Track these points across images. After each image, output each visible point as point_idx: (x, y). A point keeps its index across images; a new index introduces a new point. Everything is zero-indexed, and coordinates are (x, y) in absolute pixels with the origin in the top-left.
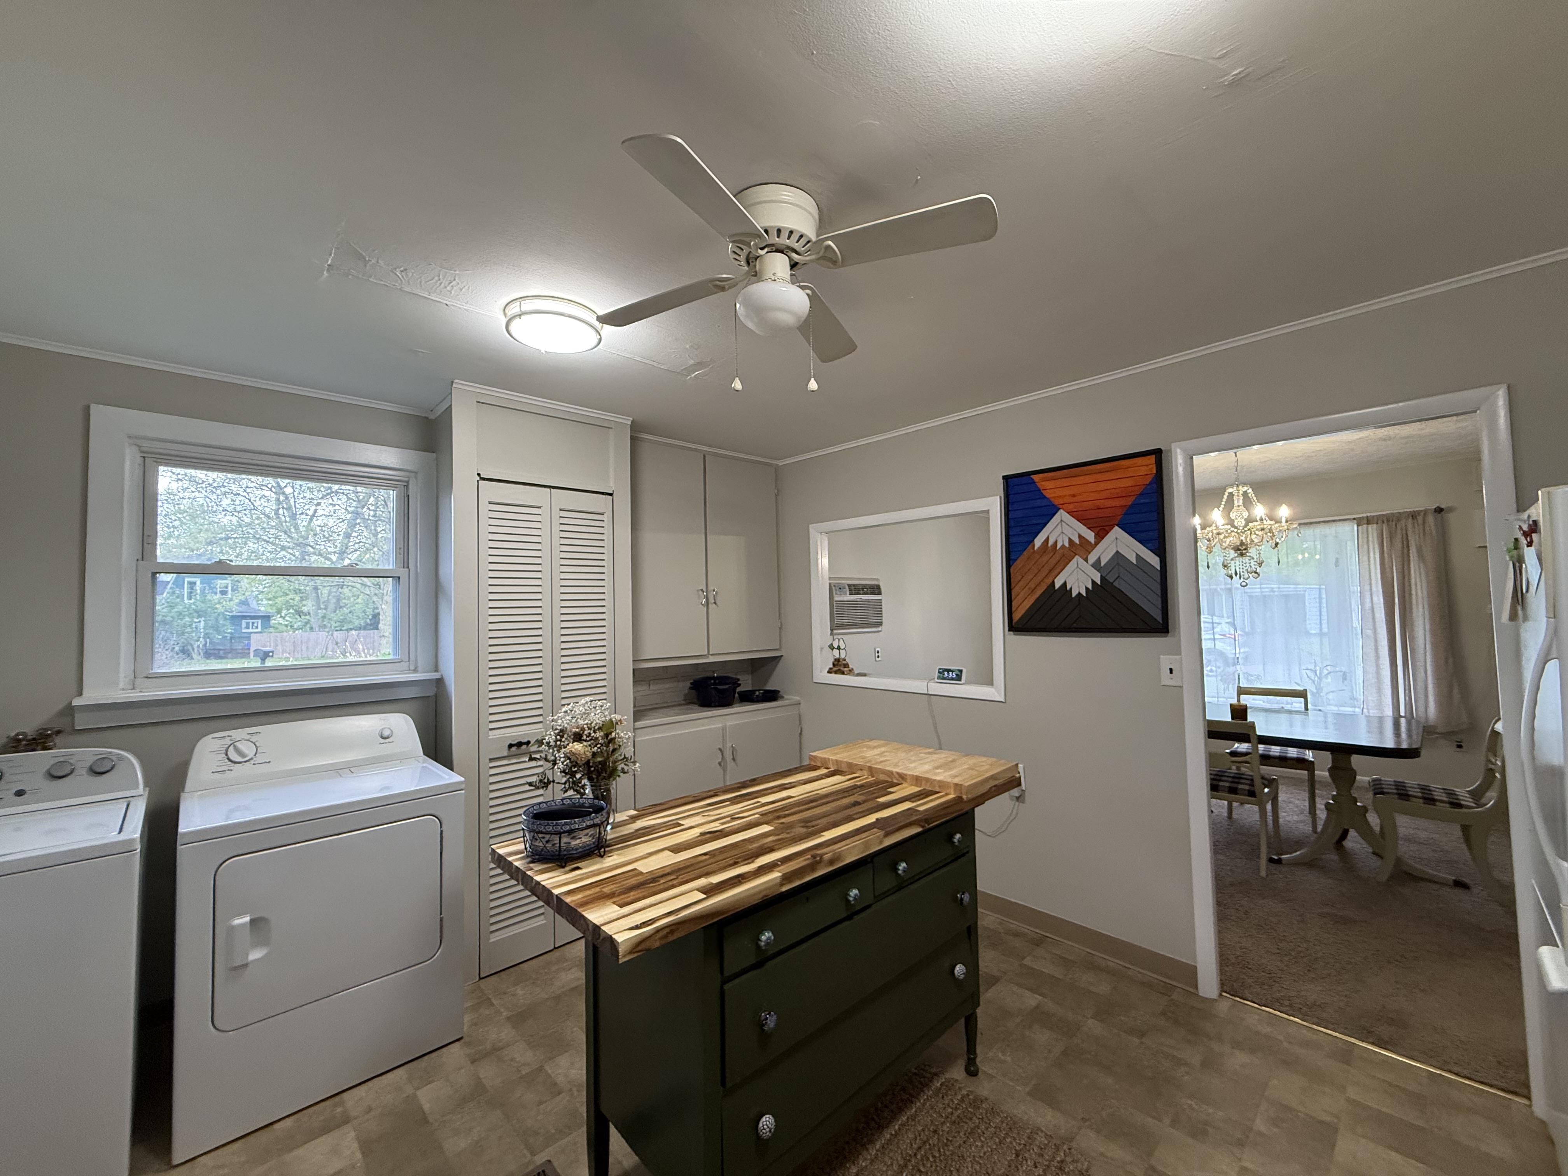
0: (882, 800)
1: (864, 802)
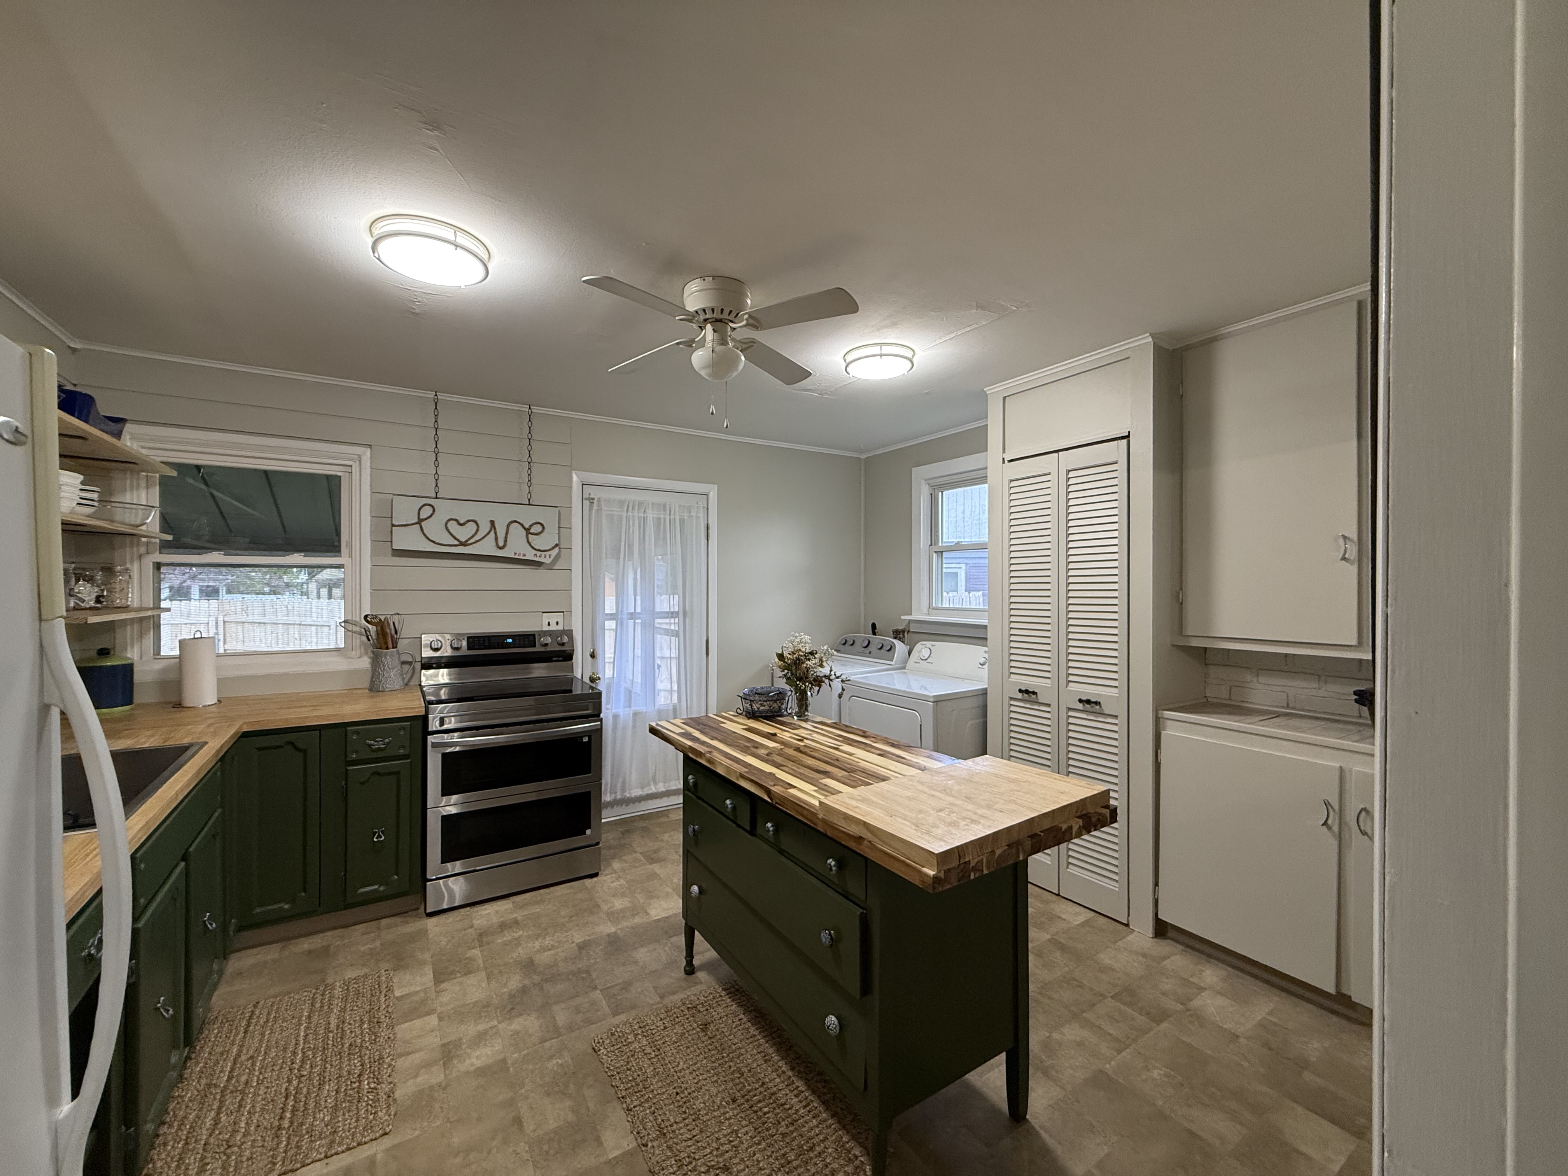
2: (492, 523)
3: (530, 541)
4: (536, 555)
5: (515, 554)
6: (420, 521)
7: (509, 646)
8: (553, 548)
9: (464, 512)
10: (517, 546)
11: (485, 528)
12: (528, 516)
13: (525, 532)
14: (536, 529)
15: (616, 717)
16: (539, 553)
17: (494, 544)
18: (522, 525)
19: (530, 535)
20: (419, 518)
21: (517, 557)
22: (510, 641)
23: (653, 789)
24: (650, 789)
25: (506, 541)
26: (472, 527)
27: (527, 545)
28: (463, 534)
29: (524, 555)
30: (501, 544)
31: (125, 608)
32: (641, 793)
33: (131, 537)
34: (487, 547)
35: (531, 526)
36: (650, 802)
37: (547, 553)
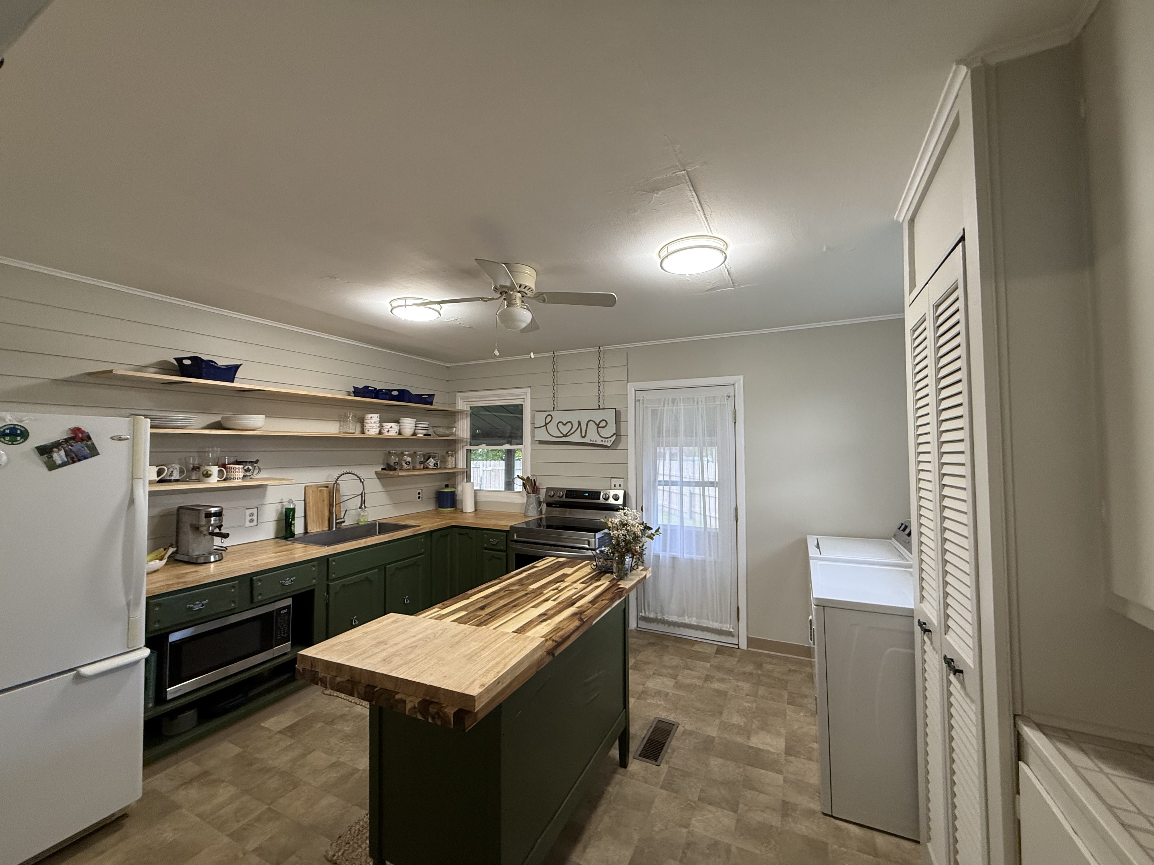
0: (464, 613)
1: (477, 610)
2: (579, 422)
3: (599, 432)
4: (602, 441)
5: (591, 440)
6: (546, 424)
7: (586, 498)
8: (612, 436)
9: (565, 417)
10: (592, 436)
11: (576, 425)
12: (597, 416)
13: (596, 427)
14: (603, 424)
15: (657, 557)
16: (604, 440)
17: (580, 435)
18: (595, 422)
19: (599, 429)
20: (546, 423)
21: (592, 442)
22: (587, 494)
23: (686, 620)
24: (685, 620)
25: (586, 433)
26: (569, 425)
27: (597, 434)
28: (565, 430)
29: (596, 441)
30: (583, 435)
31: (458, 469)
32: (677, 620)
33: (461, 441)
34: (576, 438)
35: (600, 423)
36: (687, 630)
37: (609, 439)
